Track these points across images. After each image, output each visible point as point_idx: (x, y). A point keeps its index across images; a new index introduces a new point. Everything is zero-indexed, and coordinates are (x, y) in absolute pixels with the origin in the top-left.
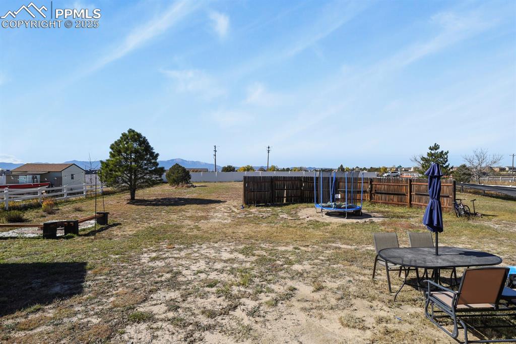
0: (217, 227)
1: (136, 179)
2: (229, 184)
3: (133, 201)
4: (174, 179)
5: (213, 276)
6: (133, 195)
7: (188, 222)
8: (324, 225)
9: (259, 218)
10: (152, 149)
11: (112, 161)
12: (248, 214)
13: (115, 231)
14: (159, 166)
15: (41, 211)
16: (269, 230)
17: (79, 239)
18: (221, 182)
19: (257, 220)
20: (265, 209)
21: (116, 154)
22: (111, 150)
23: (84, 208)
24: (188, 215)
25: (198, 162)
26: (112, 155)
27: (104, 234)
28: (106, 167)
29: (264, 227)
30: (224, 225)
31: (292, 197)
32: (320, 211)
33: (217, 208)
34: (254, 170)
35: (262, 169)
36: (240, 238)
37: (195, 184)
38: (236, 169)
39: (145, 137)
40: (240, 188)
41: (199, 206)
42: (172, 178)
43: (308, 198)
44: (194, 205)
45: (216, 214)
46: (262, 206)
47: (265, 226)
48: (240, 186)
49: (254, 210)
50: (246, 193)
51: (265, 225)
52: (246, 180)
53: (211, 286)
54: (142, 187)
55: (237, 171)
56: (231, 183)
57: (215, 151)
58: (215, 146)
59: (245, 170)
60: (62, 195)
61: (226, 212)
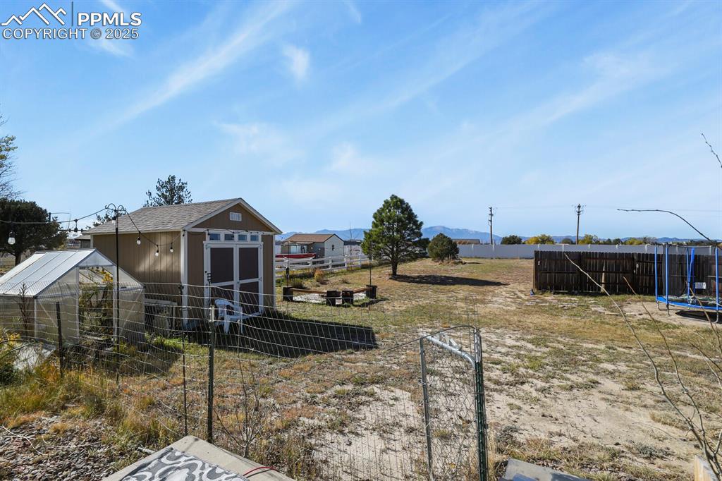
0: (497, 313)
1: (399, 251)
2: (512, 261)
3: (394, 276)
4: (437, 253)
5: (496, 356)
6: (395, 269)
7: (460, 304)
8: (668, 328)
9: (557, 308)
10: (416, 216)
11: (376, 231)
12: (542, 303)
13: (385, 305)
14: (422, 237)
15: (314, 280)
16: (571, 324)
17: (355, 309)
18: (499, 258)
19: (554, 311)
20: (567, 298)
21: (378, 223)
22: (373, 220)
23: (350, 281)
24: (460, 296)
25: (466, 231)
26: (375, 225)
27: (375, 306)
28: (369, 238)
29: (564, 320)
30: (507, 312)
31: (615, 283)
32: (665, 307)
33: (496, 291)
34: (553, 243)
35: (567, 241)
36: (530, 328)
37: (464, 260)
38: (523, 241)
39: (408, 204)
40: (530, 268)
41: (472, 287)
42: (434, 251)
43: (646, 287)
44: (466, 286)
45: (495, 299)
46: (563, 294)
47: (566, 319)
48: (530, 264)
49: (550, 297)
50: (539, 274)
51: (566, 317)
52: (539, 256)
53: (496, 364)
54: (404, 261)
55: (524, 243)
56: (515, 261)
57: (491, 215)
58: (491, 208)
59: (537, 242)
60: (328, 267)
61: (509, 298)
